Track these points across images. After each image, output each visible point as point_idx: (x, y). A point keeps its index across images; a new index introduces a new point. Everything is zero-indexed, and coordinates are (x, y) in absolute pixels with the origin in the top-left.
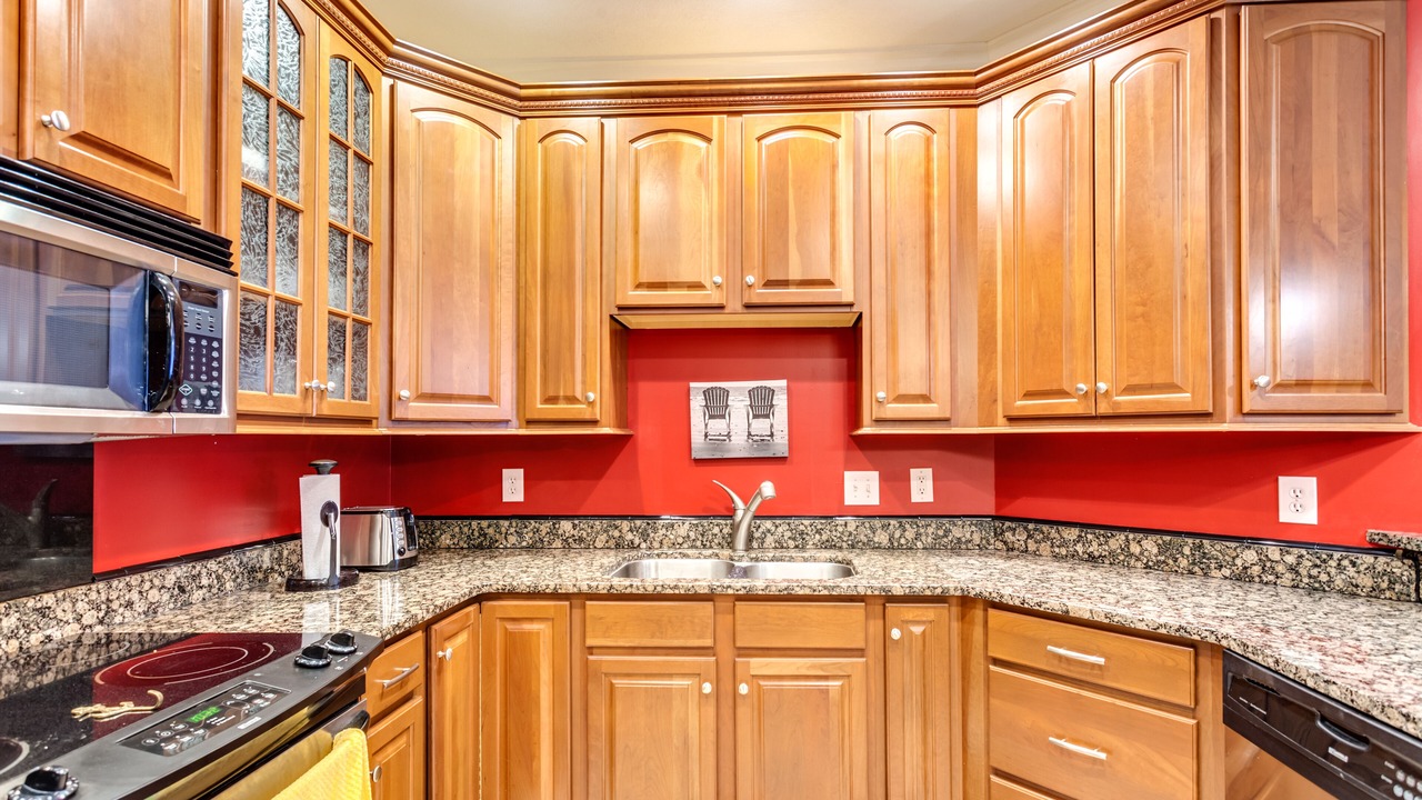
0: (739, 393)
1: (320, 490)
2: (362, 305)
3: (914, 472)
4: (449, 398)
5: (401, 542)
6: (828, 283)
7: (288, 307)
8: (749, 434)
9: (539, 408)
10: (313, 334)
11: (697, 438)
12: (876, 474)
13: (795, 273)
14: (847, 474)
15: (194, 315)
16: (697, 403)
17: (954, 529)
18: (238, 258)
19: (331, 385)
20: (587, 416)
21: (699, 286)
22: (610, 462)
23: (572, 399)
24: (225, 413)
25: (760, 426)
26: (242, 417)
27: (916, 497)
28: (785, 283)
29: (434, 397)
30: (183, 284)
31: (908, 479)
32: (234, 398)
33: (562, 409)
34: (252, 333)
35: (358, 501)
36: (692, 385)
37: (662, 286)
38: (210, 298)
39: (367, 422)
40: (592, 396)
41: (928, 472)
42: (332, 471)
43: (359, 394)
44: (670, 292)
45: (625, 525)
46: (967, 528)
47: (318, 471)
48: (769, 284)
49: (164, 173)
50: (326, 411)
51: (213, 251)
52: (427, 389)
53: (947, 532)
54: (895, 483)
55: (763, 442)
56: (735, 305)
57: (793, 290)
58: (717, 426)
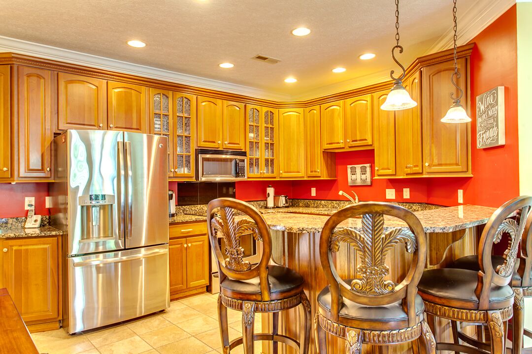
0: (358, 167)
1: (271, 191)
2: (273, 156)
3: (404, 190)
4: (291, 172)
5: (284, 202)
6: (366, 140)
7: (258, 159)
8: (361, 179)
9: (310, 174)
10: (262, 163)
11: (349, 180)
12: (394, 190)
13: (358, 138)
14: (387, 190)
15: (241, 164)
16: (349, 171)
17: (413, 206)
18: (248, 154)
19: (265, 172)
20: (318, 175)
21: (338, 143)
22: (332, 187)
23: (315, 172)
24: (246, 177)
25: (364, 177)
26: (248, 178)
27: (405, 197)
28: (356, 141)
29: (287, 172)
30: (240, 160)
31: (403, 192)
32: (247, 175)
33: (314, 174)
34: (251, 164)
35: (277, 194)
36: (348, 166)
37: (332, 144)
38: (243, 161)
39: (275, 178)
40: (318, 171)
41: (408, 189)
42: (271, 187)
43: (273, 172)
44: (333, 145)
45: (335, 202)
46: (417, 206)
47: (269, 187)
48: (353, 141)
49: (238, 144)
50: (265, 176)
51: (244, 154)
52: (286, 171)
53: (412, 207)
54: (399, 193)
55: (365, 181)
56: (347, 147)
57: (358, 142)
58: (354, 177)
